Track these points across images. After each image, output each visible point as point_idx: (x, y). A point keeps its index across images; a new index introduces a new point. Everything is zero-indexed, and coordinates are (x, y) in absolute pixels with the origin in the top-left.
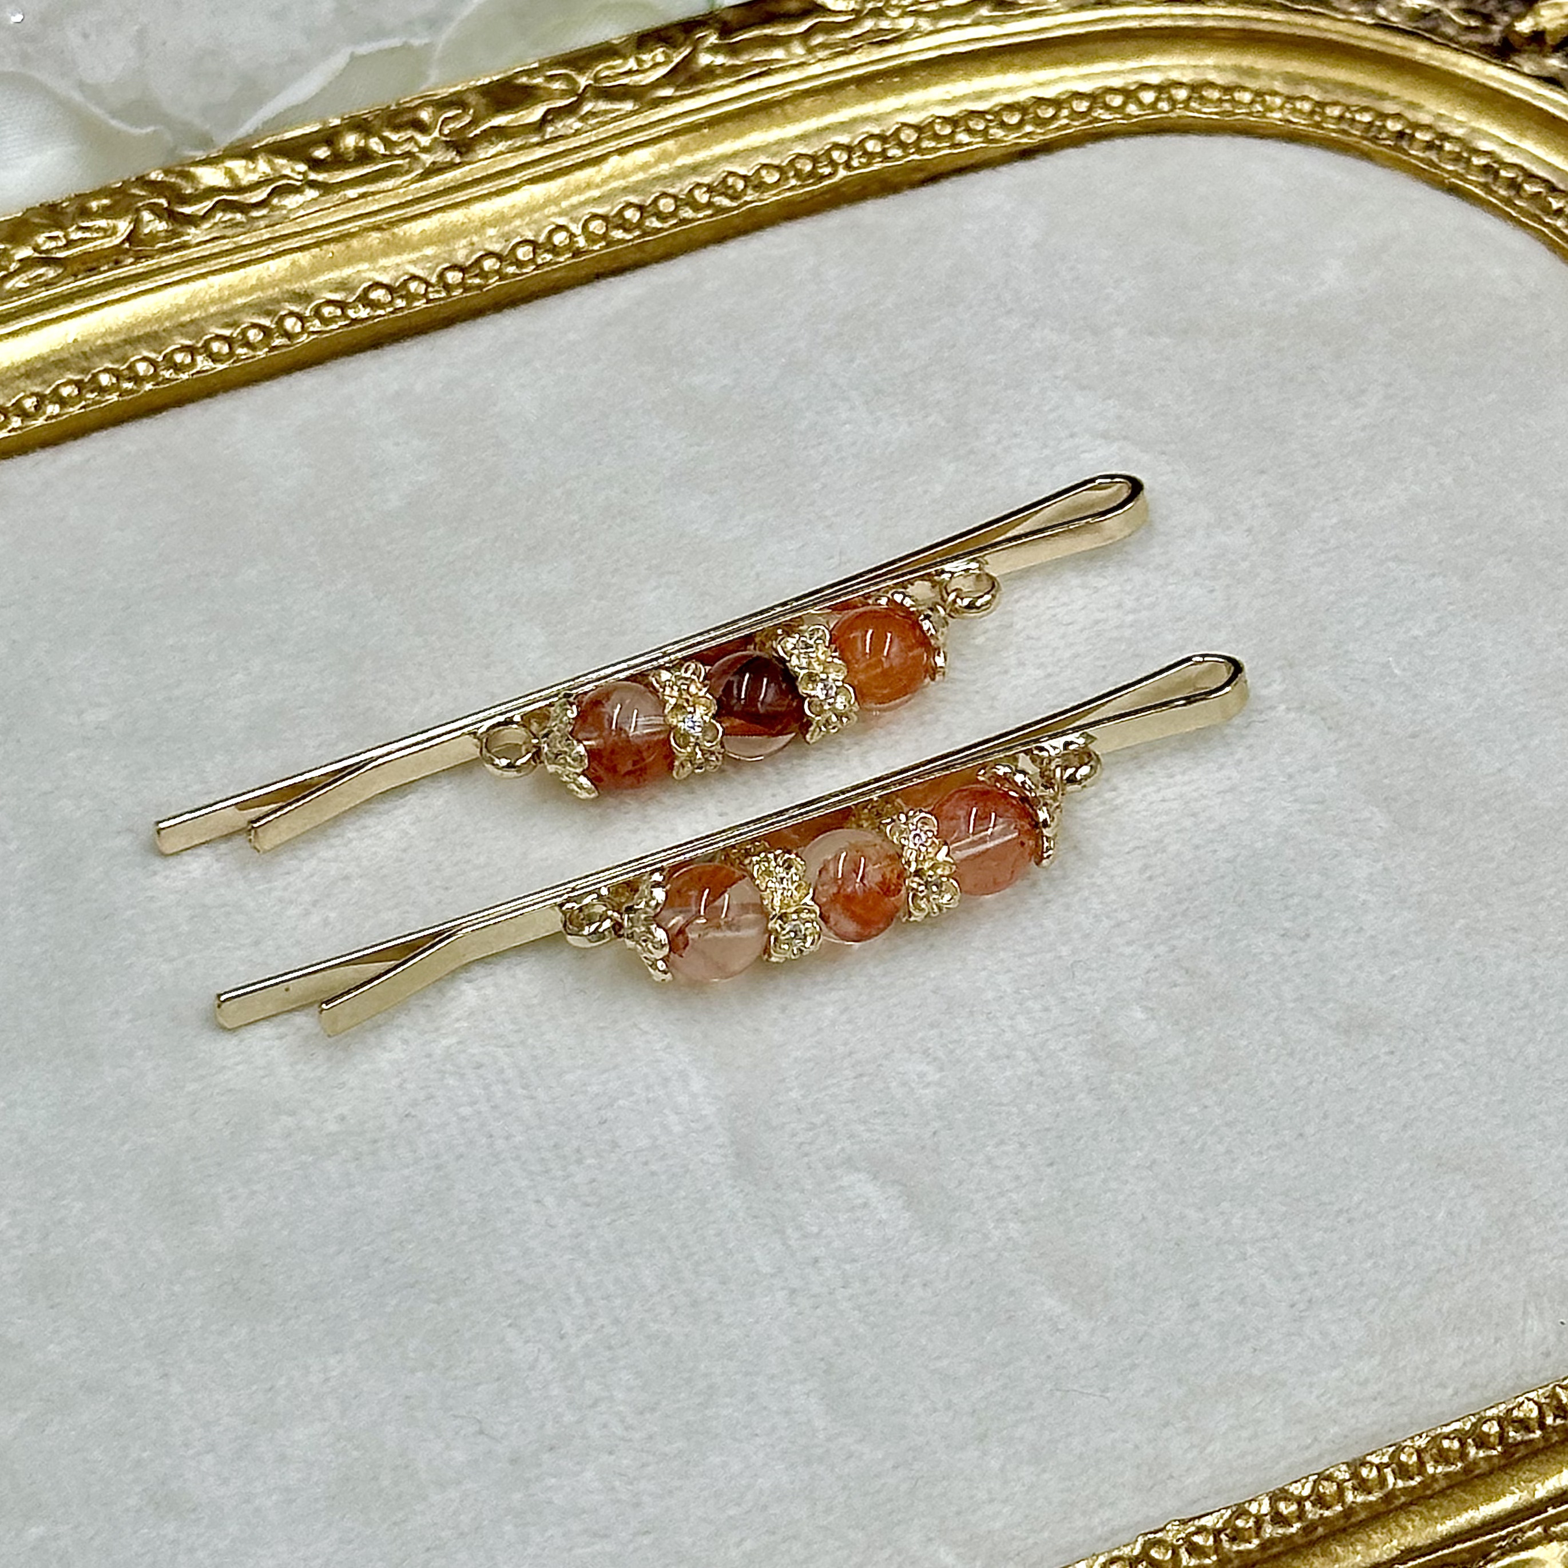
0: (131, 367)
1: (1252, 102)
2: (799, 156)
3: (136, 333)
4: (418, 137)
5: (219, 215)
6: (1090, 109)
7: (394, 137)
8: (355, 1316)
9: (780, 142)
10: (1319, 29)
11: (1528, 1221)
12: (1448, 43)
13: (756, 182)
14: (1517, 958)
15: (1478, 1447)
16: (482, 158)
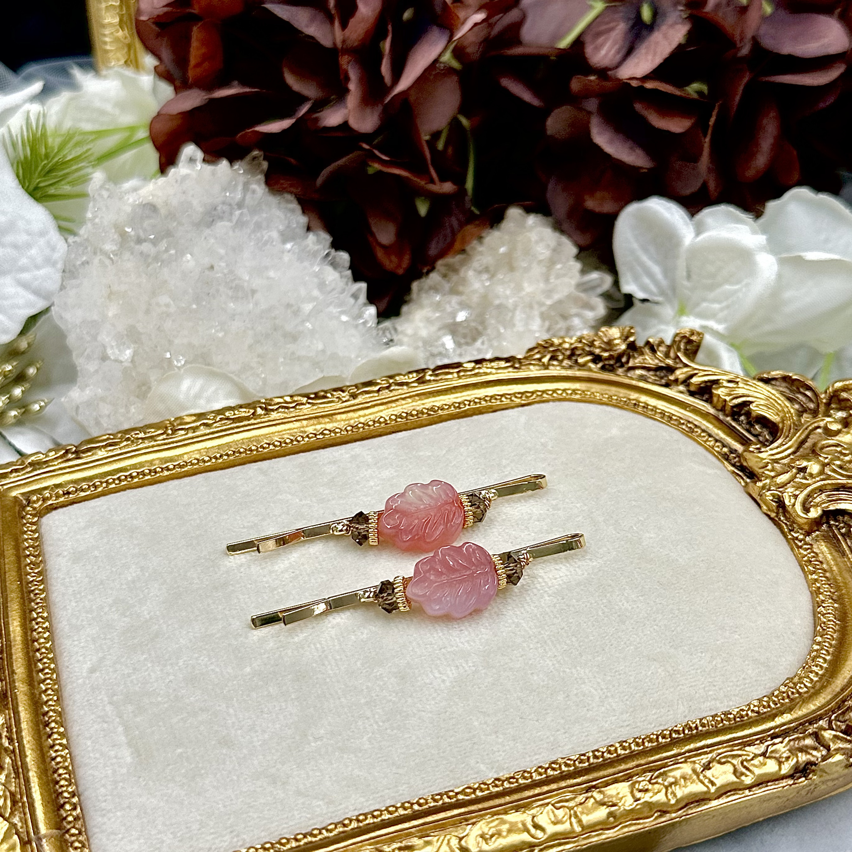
0: (250, 448)
1: (591, 395)
2: (455, 402)
3: (253, 439)
4: (341, 393)
5: (280, 410)
6: (542, 394)
7: (335, 393)
9: (449, 399)
10: (611, 378)
12: (649, 383)
13: (441, 408)
15: (663, 738)
16: (360, 399)
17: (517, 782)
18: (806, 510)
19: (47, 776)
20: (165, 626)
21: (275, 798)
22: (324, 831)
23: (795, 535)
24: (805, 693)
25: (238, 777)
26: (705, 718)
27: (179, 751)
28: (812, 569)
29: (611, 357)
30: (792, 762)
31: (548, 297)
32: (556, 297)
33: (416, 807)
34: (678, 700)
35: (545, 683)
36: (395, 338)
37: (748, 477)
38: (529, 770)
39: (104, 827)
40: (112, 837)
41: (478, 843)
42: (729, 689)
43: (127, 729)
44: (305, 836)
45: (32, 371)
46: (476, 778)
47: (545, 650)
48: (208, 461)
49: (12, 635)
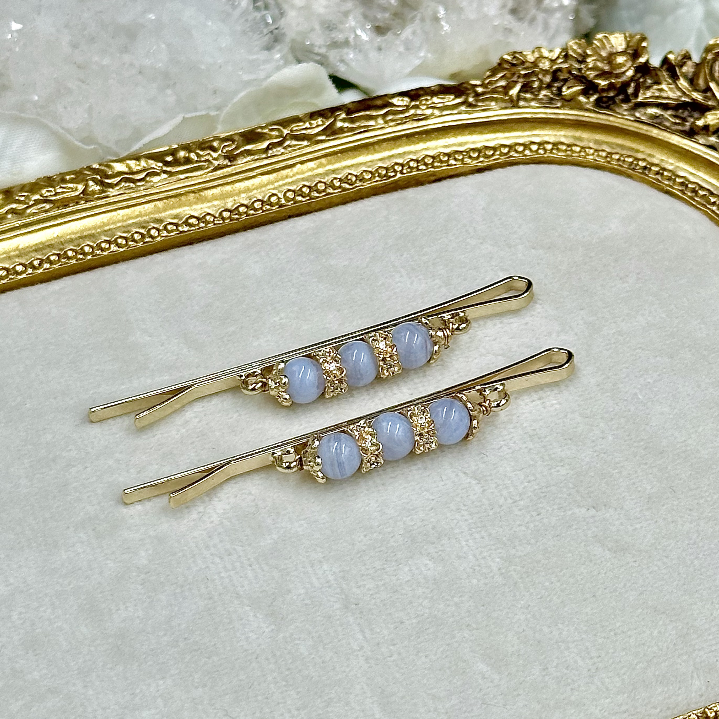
0: (82, 249)
1: (580, 151)
2: (380, 167)
3: (85, 234)
4: (212, 153)
5: (123, 184)
6: (509, 152)
7: (201, 153)
8: (171, 663)
9: (371, 161)
10: (610, 121)
11: (694, 636)
12: (666, 129)
13: (361, 178)
14: (691, 523)
16: (241, 164)
29: (611, 86)
34: (692, 672)
35: (515, 648)
47: (514, 596)
48: (22, 273)
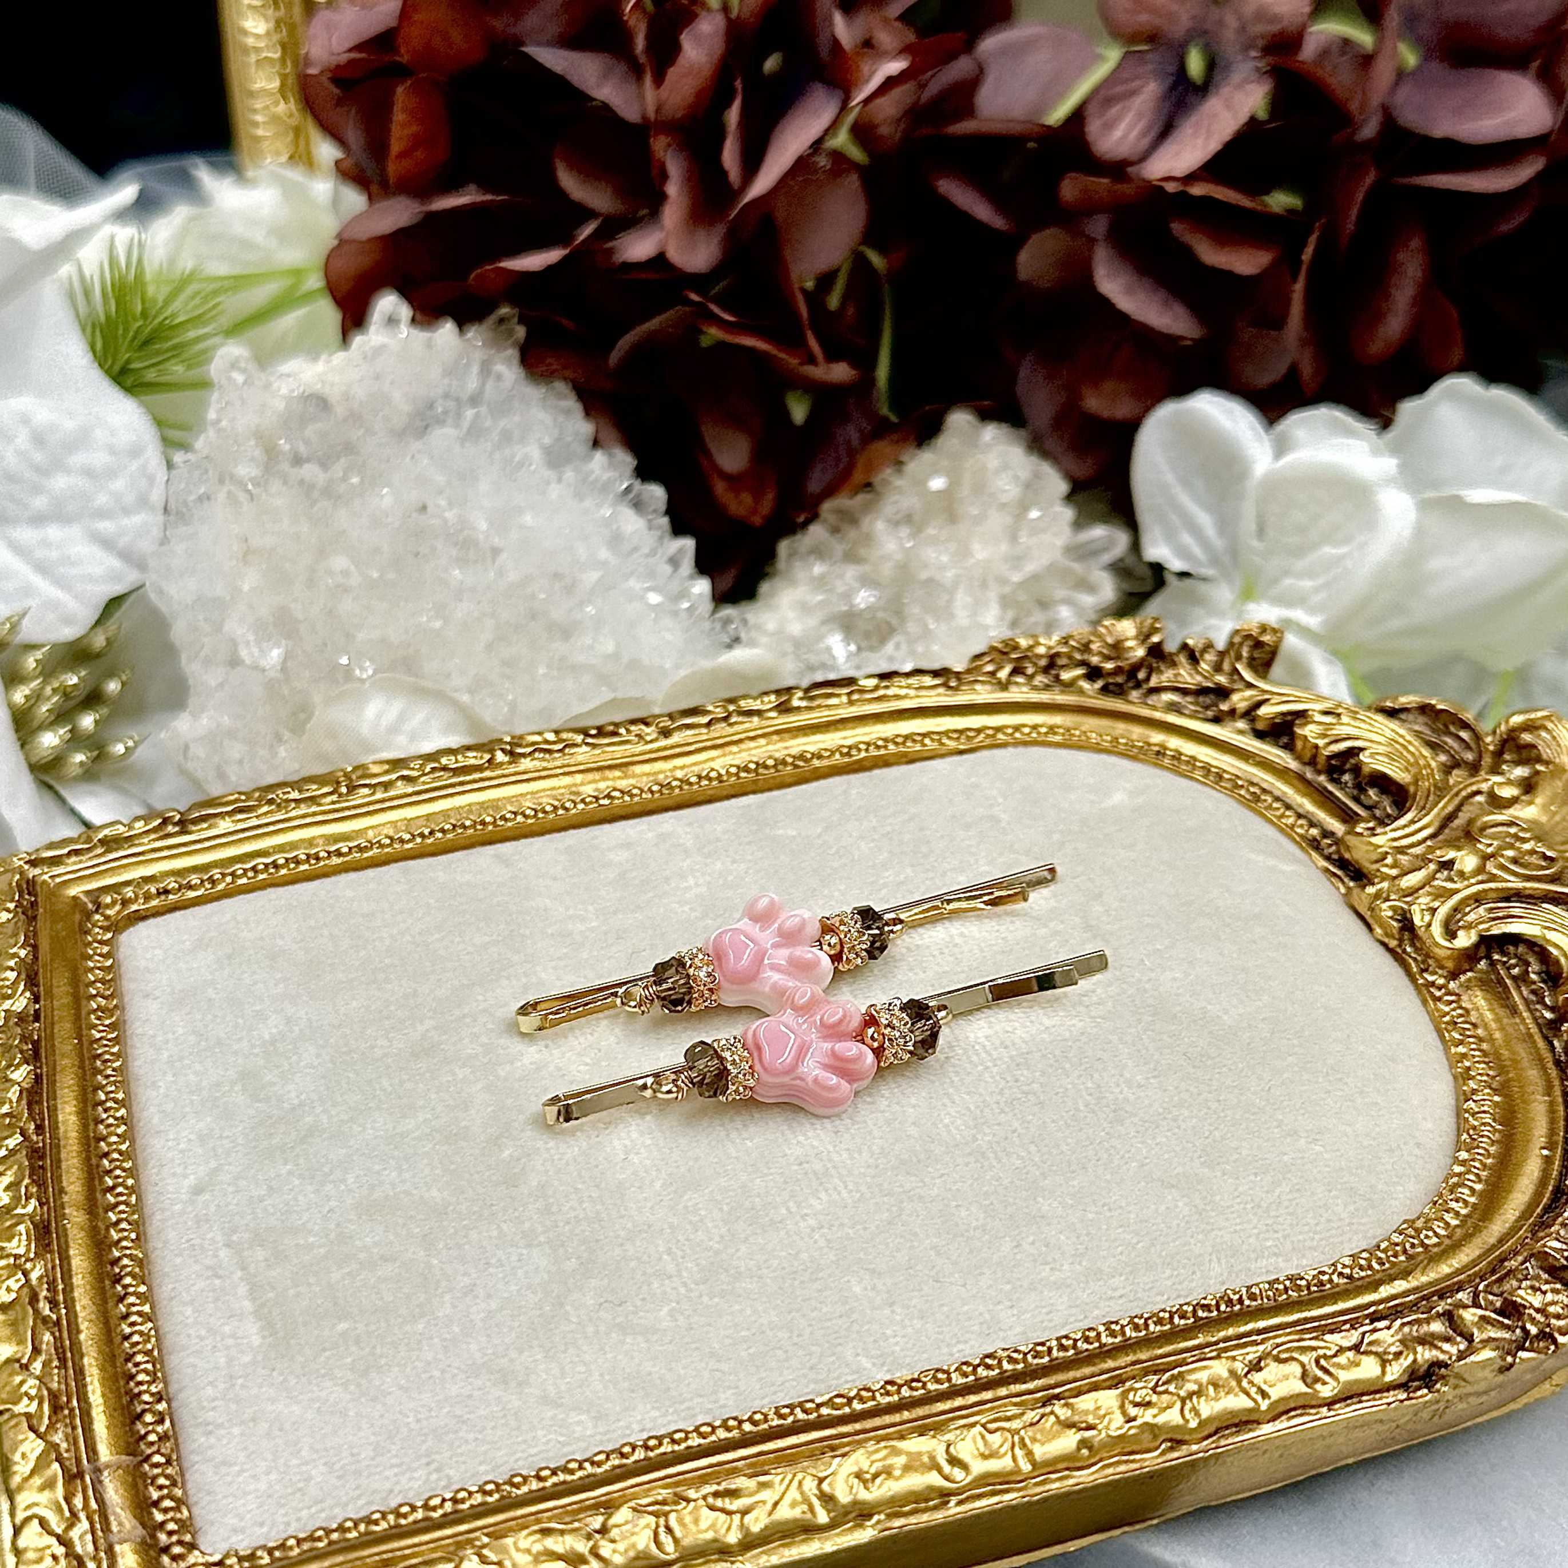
0: (482, 819)
1: (1081, 735)
2: (841, 746)
3: (488, 804)
5: (537, 755)
6: (995, 734)
7: (633, 728)
8: (540, 1229)
9: (832, 740)
11: (1213, 1213)
12: (1183, 715)
13: (818, 756)
15: (1181, 1317)
16: (676, 738)
17: (924, 1387)
18: (1451, 934)
19: (115, 1367)
20: (324, 1118)
21: (504, 1408)
22: (587, 1465)
23: (1431, 978)
24: (1435, 1245)
25: (443, 1371)
26: (1257, 1285)
27: (342, 1326)
28: (1457, 1036)
29: (1118, 670)
30: (1406, 1362)
31: (1015, 568)
32: (1030, 567)
33: (747, 1427)
34: (1211, 1254)
35: (981, 1222)
36: (743, 635)
37: (1352, 879)
38: (945, 1368)
39: (210, 1452)
40: (224, 1470)
41: (852, 1488)
42: (1301, 1237)
43: (254, 1289)
44: (554, 1473)
45: (113, 686)
46: (854, 1381)
47: (982, 1167)
48: (409, 841)
49: (62, 1129)
